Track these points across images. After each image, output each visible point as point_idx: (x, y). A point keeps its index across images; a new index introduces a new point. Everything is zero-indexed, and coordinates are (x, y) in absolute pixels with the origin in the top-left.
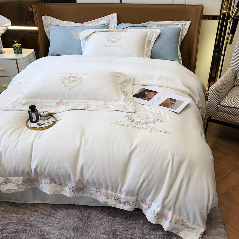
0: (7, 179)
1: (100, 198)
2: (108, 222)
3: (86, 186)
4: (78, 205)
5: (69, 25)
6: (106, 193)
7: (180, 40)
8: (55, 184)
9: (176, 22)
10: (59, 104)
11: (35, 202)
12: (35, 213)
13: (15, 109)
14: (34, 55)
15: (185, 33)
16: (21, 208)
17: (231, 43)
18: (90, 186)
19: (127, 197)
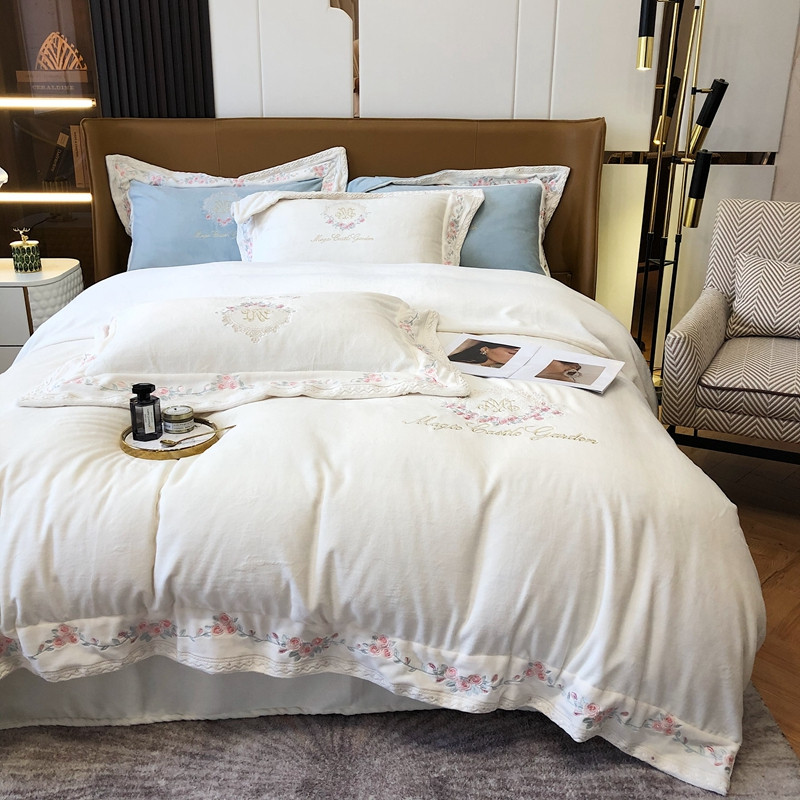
0: (65, 629)
1: (384, 670)
2: (413, 756)
3: (336, 635)
4: (300, 715)
5: (195, 184)
6: (407, 649)
7: (541, 221)
8: (231, 636)
9: (527, 171)
10: (219, 385)
11: (149, 719)
12: (154, 753)
13: (77, 401)
14: (78, 276)
15: (554, 202)
16: (98, 743)
17: (694, 224)
18: (349, 631)
19: (476, 657)
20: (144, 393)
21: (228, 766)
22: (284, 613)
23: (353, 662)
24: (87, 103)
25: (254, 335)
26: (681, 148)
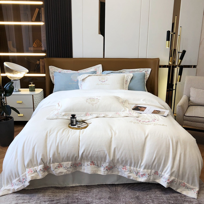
0: (60, 164)
1: (125, 173)
2: (131, 192)
3: (115, 166)
4: (106, 184)
5: (69, 72)
6: (130, 168)
7: (145, 80)
8: (94, 166)
9: (142, 69)
10: (86, 115)
11: (74, 185)
12: (76, 192)
15: (148, 76)
17: (180, 81)
18: (118, 165)
19: (144, 170)
20: (73, 116)
21: (93, 194)
22: (105, 161)
23: (118, 172)
24: (44, 54)
25: (93, 104)
26: (176, 64)
